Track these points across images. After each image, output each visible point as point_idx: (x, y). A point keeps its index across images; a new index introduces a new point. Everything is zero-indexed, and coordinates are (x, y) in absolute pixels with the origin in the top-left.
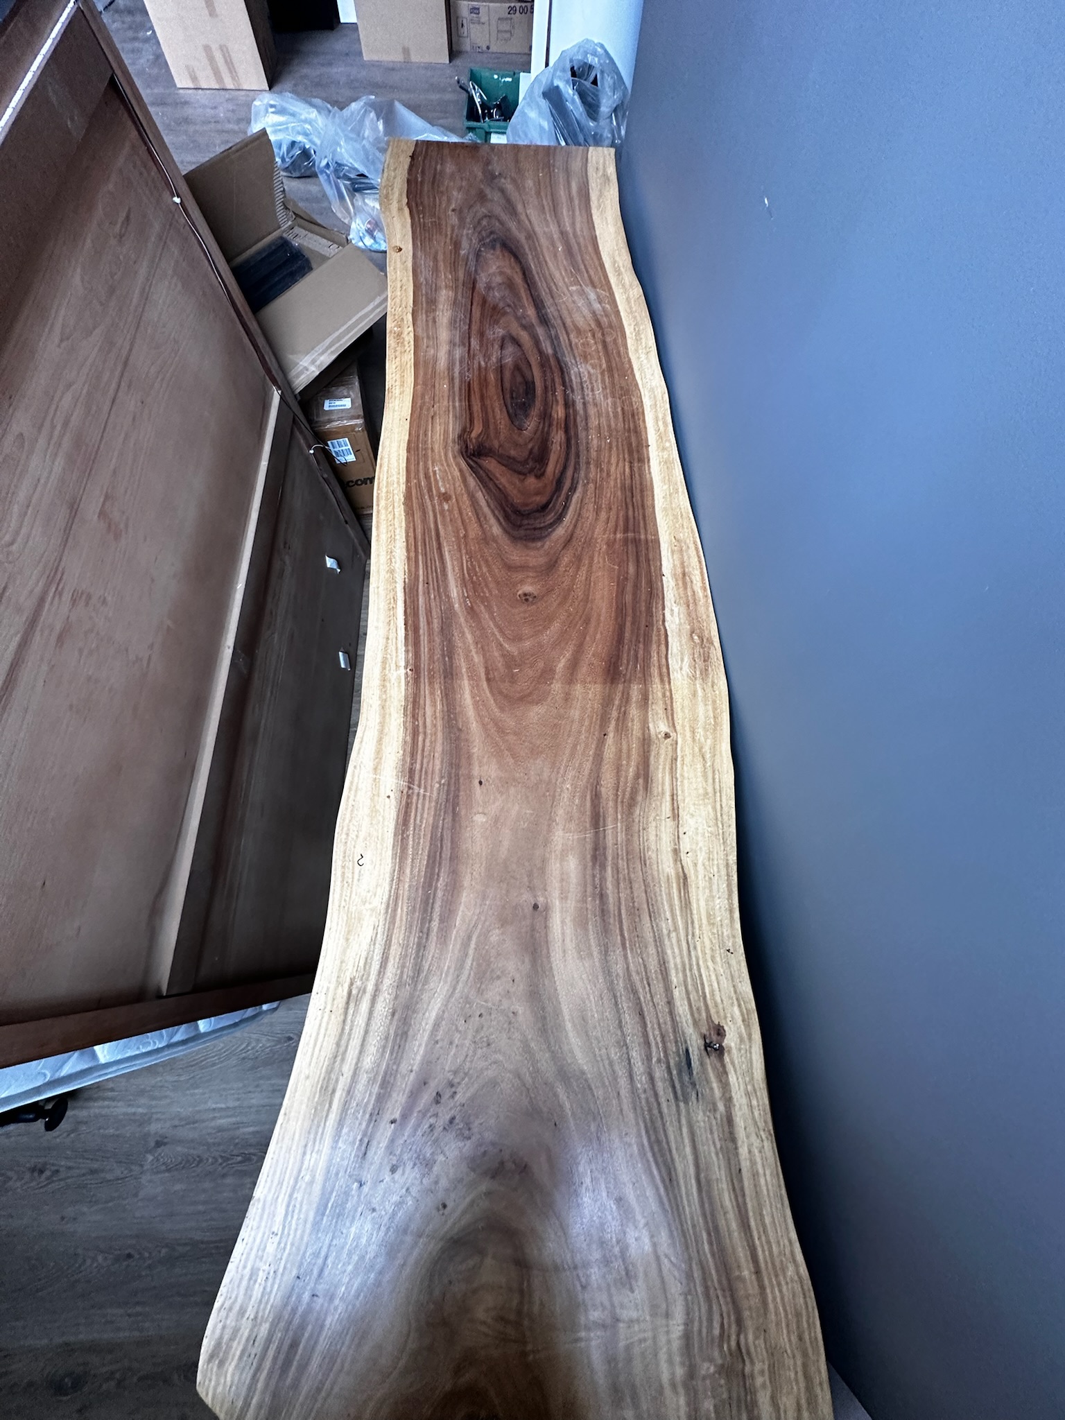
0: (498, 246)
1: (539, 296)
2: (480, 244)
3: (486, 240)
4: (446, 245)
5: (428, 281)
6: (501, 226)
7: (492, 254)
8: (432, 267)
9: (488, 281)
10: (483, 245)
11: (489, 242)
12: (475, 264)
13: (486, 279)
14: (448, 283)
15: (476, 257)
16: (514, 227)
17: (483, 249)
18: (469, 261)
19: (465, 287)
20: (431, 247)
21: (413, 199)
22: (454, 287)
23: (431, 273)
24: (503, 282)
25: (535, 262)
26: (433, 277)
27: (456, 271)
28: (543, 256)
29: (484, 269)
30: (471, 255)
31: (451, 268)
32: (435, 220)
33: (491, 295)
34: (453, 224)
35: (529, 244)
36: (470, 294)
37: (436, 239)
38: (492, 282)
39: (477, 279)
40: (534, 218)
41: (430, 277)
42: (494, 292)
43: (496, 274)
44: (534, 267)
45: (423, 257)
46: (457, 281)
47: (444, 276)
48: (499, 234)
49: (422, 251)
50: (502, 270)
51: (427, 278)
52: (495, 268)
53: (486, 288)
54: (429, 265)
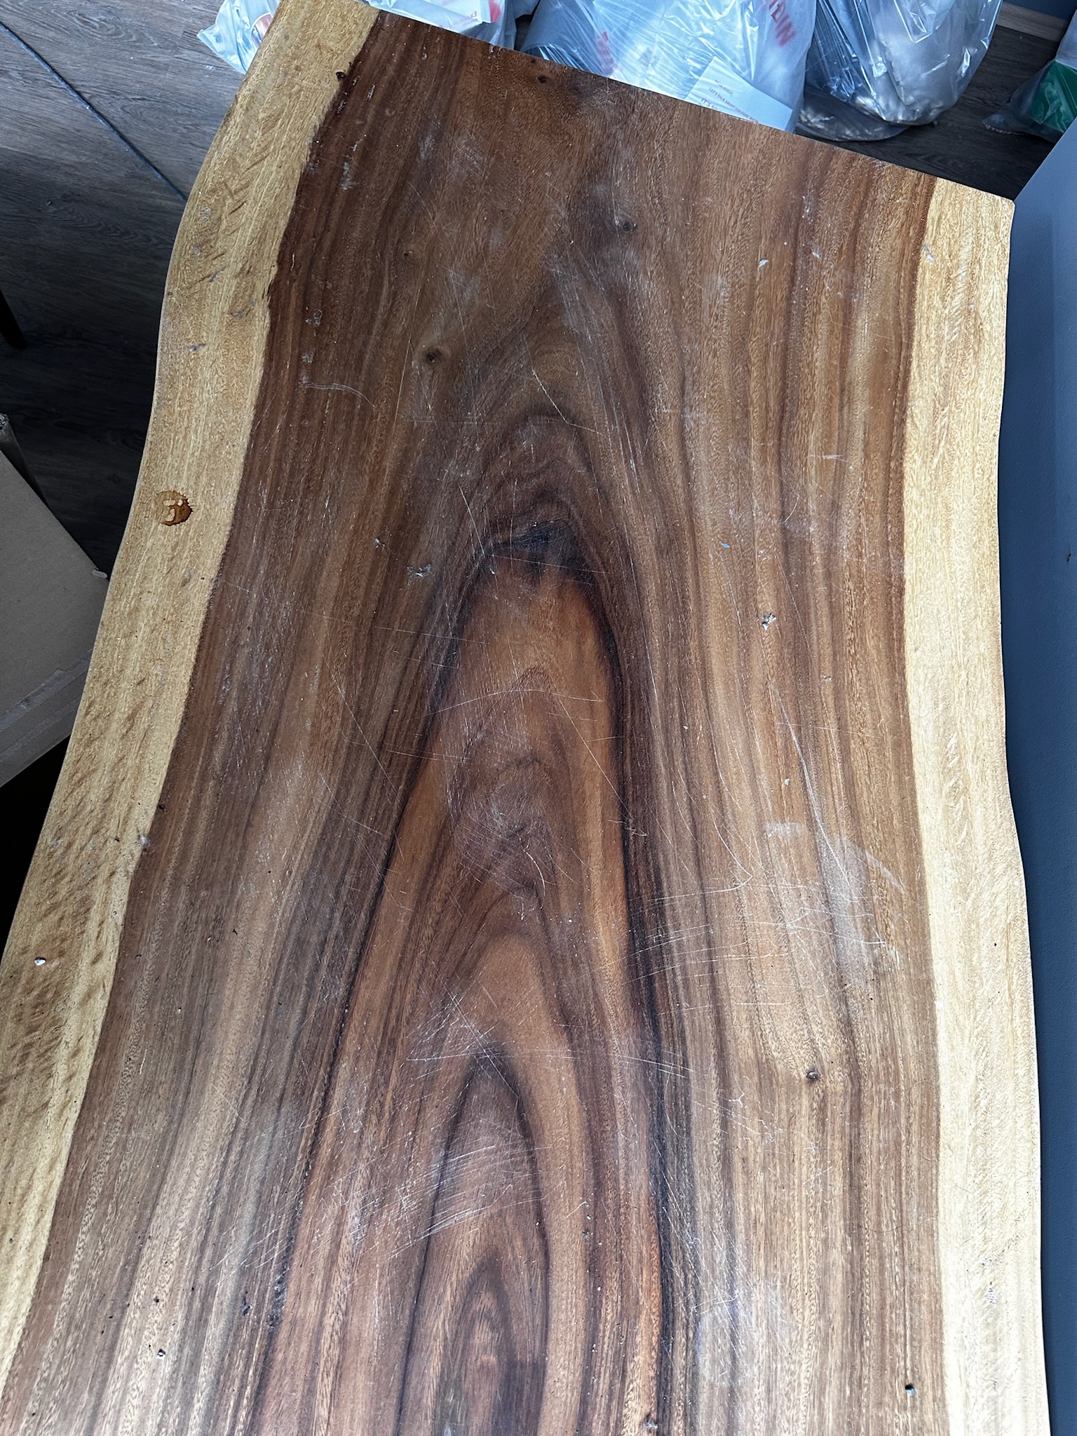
0: (552, 566)
1: (651, 845)
2: (491, 543)
3: (514, 529)
4: (364, 526)
5: (250, 700)
6: (583, 471)
7: (523, 602)
8: (284, 631)
9: (478, 741)
10: (499, 553)
11: (524, 537)
12: (451, 642)
13: (474, 724)
14: (325, 725)
15: (463, 605)
16: (627, 482)
17: (493, 572)
18: (432, 621)
19: (386, 759)
20: (307, 523)
21: (297, 271)
22: (343, 751)
23: (270, 660)
24: (533, 755)
25: (666, 669)
26: (273, 684)
27: (369, 668)
28: (701, 645)
29: (476, 673)
30: (444, 593)
31: (356, 648)
32: (354, 391)
33: (475, 819)
34: (415, 424)
35: (663, 578)
36: (397, 802)
37: (334, 487)
38: (491, 747)
39: (439, 724)
40: (702, 455)
41: (261, 678)
42: (488, 804)
43: (515, 710)
44: (660, 692)
45: (262, 571)
46: (362, 719)
47: (320, 686)
48: (566, 506)
49: (264, 537)
50: (541, 690)
51: (251, 681)
52: (517, 674)
53: (463, 779)
54: (274, 616)
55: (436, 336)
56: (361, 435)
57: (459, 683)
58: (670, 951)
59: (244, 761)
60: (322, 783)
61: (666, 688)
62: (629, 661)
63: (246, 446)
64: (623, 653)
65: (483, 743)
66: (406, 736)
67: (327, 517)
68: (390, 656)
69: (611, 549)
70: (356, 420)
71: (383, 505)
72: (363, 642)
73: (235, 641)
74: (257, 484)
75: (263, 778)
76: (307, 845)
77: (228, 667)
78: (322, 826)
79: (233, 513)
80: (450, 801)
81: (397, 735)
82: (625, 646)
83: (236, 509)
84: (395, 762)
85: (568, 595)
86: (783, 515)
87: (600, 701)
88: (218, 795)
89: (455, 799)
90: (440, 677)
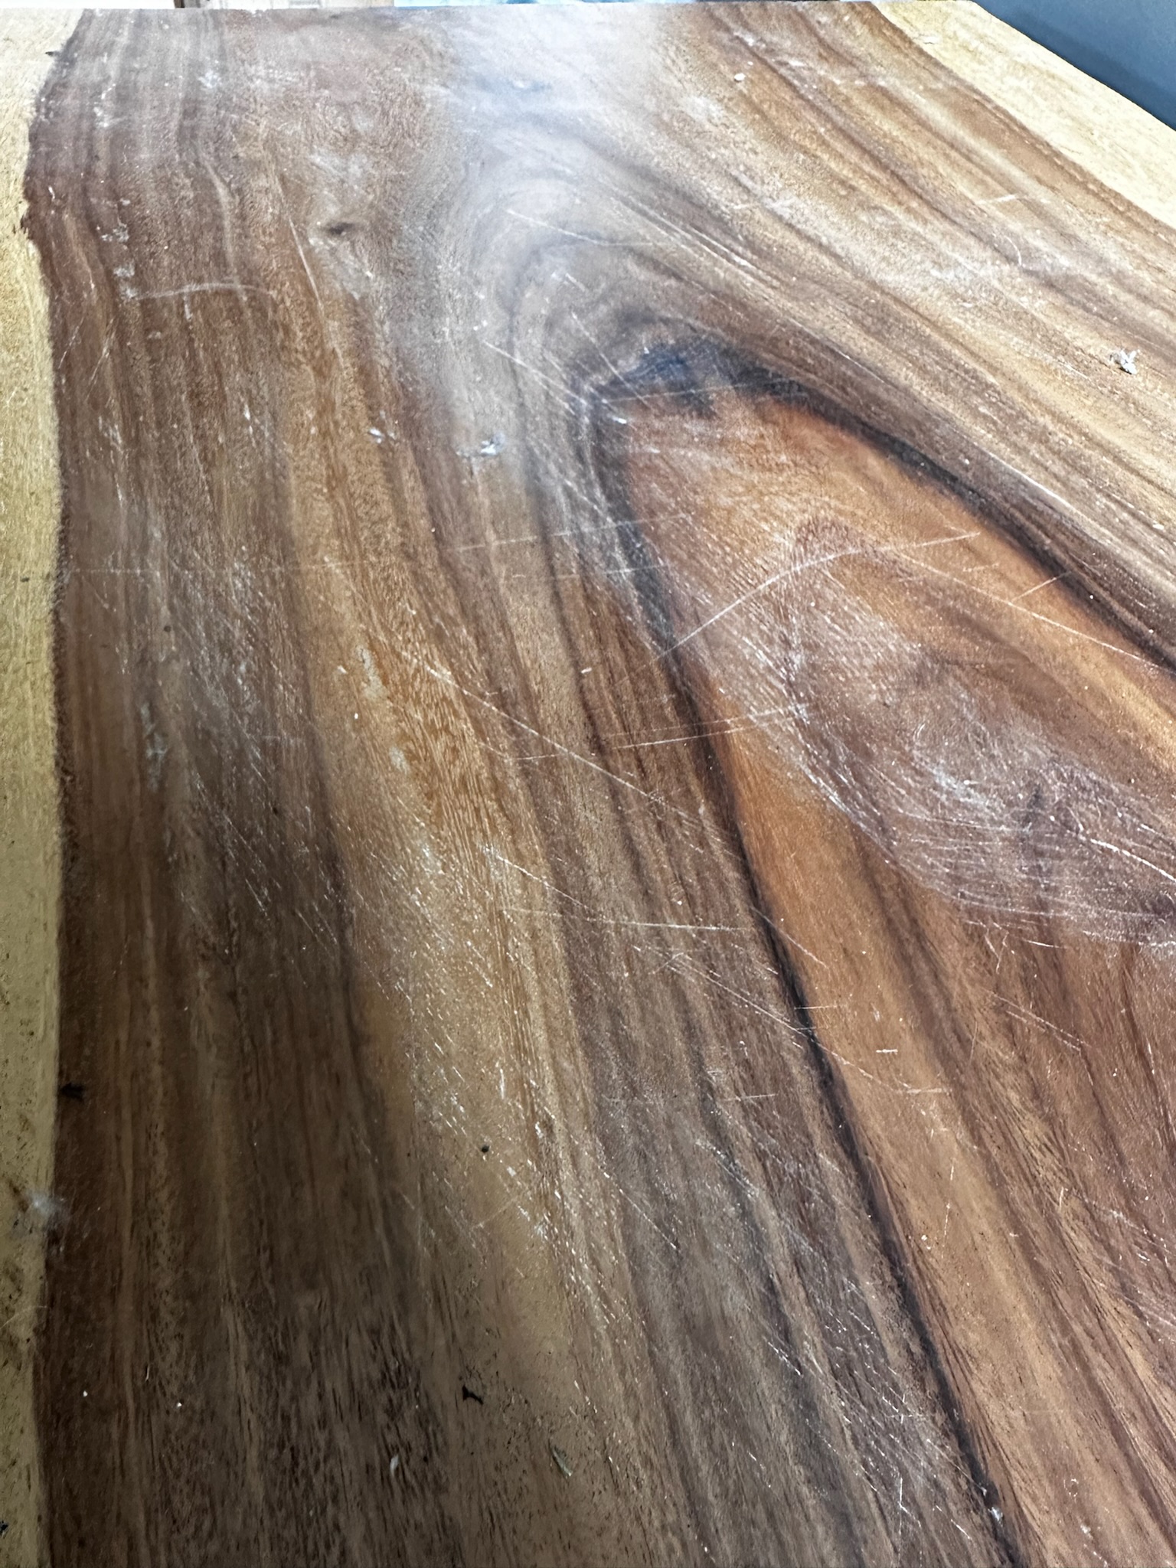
3: (615, 363)
4: (336, 423)
5: (228, 756)
6: (673, 282)
7: (709, 444)
8: (253, 612)
9: (803, 669)
10: (614, 395)
11: (640, 369)
12: (620, 531)
13: (770, 642)
14: (439, 748)
15: (601, 476)
16: (750, 279)
17: (623, 421)
18: (560, 512)
19: (628, 767)
20: (221, 447)
21: (64, 200)
22: (515, 784)
23: (243, 668)
24: (934, 656)
25: (1034, 460)
26: (273, 711)
27: (477, 619)
28: (1058, 418)
29: (704, 561)
30: (552, 468)
31: (430, 595)
32: (227, 286)
33: (922, 815)
34: (357, 296)
35: (913, 360)
36: (716, 842)
37: (249, 391)
38: (836, 668)
39: (696, 664)
40: (833, 233)
41: (236, 705)
42: (922, 775)
43: (830, 595)
44: (1061, 493)
45: (157, 535)
46: (522, 709)
47: (385, 682)
48: (681, 321)
49: (140, 486)
50: (851, 550)
51: (214, 715)
52: (785, 540)
53: (828, 746)
54: (217, 596)
55: (332, 211)
56: (269, 328)
57: (684, 587)
59: (273, 890)
60: (503, 867)
61: (1064, 484)
62: (967, 469)
63: (51, 384)
64: (942, 459)
65: (813, 666)
66: (642, 709)
67: (257, 429)
68: (510, 587)
69: (797, 349)
70: (248, 313)
71: (357, 392)
72: (441, 581)
73: (143, 661)
74: (93, 422)
75: (339, 907)
76: (550, 1029)
77: (144, 711)
78: (562, 967)
79: (56, 471)
80: (835, 798)
81: (619, 712)
82: (937, 451)
83: (62, 464)
84: (651, 765)
85: (780, 416)
86: (1010, 259)
87: (973, 535)
88: (233, 996)
89: (843, 791)
90: (638, 588)
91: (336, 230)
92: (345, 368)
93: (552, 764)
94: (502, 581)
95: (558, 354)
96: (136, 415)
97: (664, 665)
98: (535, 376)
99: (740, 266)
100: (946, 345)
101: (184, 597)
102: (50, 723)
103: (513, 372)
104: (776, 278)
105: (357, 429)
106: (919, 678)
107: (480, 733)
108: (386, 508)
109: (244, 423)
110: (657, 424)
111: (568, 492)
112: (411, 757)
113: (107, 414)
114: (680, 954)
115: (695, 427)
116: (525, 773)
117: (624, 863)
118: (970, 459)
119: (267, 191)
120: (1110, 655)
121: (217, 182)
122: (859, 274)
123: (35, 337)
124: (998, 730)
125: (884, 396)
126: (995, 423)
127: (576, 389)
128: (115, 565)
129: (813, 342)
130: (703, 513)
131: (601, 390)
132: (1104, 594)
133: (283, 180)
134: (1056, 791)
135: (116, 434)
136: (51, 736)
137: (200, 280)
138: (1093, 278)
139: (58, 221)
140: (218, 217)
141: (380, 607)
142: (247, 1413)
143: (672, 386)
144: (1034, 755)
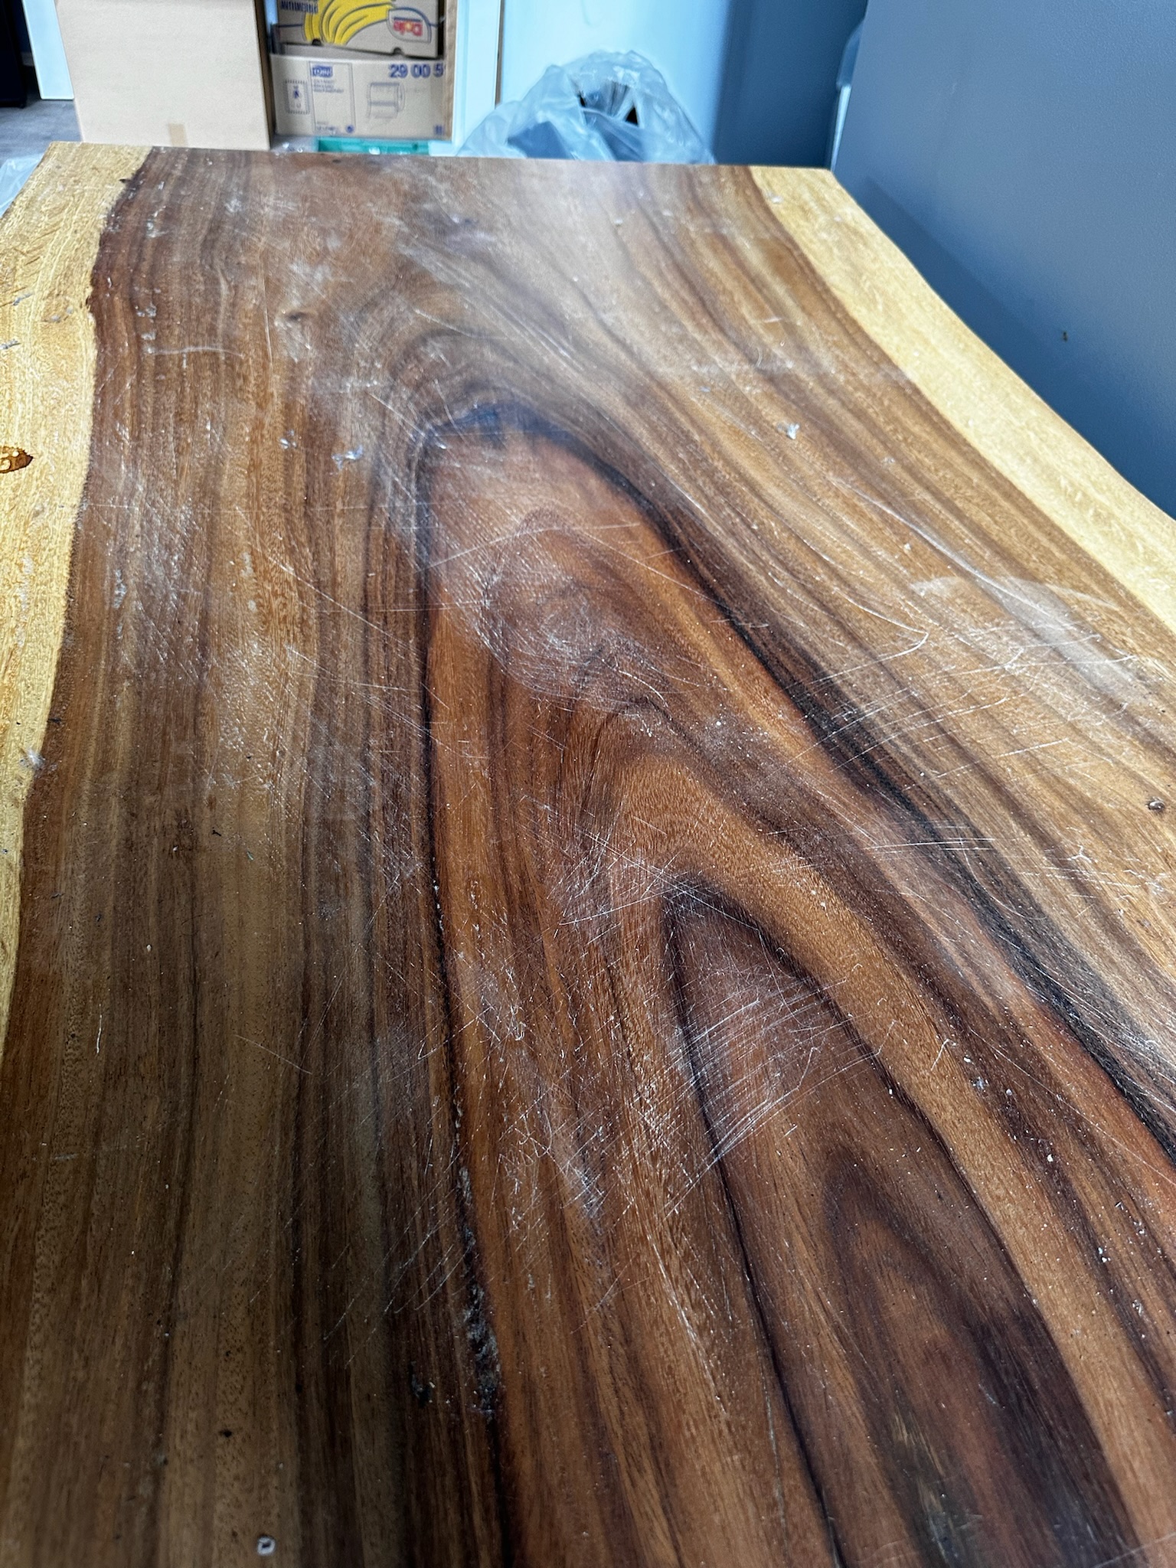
2: (428, 426)
3: (452, 413)
4: (262, 436)
5: (159, 596)
6: (511, 364)
7: (493, 464)
8: (187, 531)
9: (497, 584)
10: (444, 432)
11: (467, 417)
12: (419, 508)
13: (484, 570)
14: (275, 604)
15: (418, 477)
16: (565, 365)
17: (443, 447)
18: (385, 495)
19: (378, 620)
20: (188, 445)
21: (117, 287)
22: (313, 622)
23: (176, 558)
24: (577, 584)
25: (699, 488)
26: (188, 578)
27: (317, 544)
28: (728, 462)
29: (463, 528)
30: (390, 471)
31: (292, 530)
32: (213, 349)
33: (532, 653)
34: (296, 360)
35: (650, 422)
36: (413, 655)
37: (213, 414)
38: (516, 585)
39: (437, 577)
40: (637, 337)
41: (168, 575)
42: (540, 636)
43: (531, 549)
44: (703, 506)
45: (141, 489)
46: (329, 590)
47: (255, 570)
48: (505, 389)
49: (135, 463)
50: (555, 528)
51: (155, 580)
52: (516, 520)
53: (494, 619)
54: (169, 521)
55: (295, 304)
56: (233, 376)
57: (444, 539)
58: (872, 724)
59: (169, 653)
60: (293, 653)
61: (709, 501)
62: (651, 488)
63: (91, 402)
64: (639, 483)
65: (504, 583)
66: (396, 595)
67: (212, 436)
68: (342, 530)
69: (576, 411)
70: (223, 367)
71: (280, 419)
72: (300, 524)
73: (121, 551)
74: (113, 427)
75: (203, 664)
76: (296, 720)
77: (118, 574)
78: (311, 698)
79: (88, 451)
80: (487, 642)
81: (382, 596)
82: (638, 478)
83: (91, 448)
84: (391, 620)
85: (545, 451)
86: (752, 361)
87: (635, 525)
88: (139, 693)
89: (492, 639)
90: (417, 537)
91: (294, 317)
92: (277, 403)
93: (336, 615)
94: (338, 527)
95: (417, 404)
96: (140, 423)
97: (418, 576)
98: (398, 417)
99: (561, 356)
100: (678, 415)
101: (150, 521)
102: (66, 575)
103: (384, 413)
104: (584, 365)
105: (274, 440)
106: (563, 594)
107: (301, 597)
108: (280, 484)
109: (206, 432)
110: (465, 451)
111: (395, 484)
112: (259, 605)
113: (122, 422)
114: (374, 698)
115: (489, 453)
116: (320, 618)
117: (360, 659)
118: (656, 483)
119: (254, 288)
120: (682, 590)
121: (222, 281)
122: (642, 365)
123: (85, 374)
124: (595, 621)
125: (620, 443)
126: (684, 463)
127: (421, 427)
128: (113, 503)
129: (589, 406)
130: (475, 502)
131: (436, 428)
132: (698, 561)
133: (267, 281)
134: (613, 648)
135: (126, 434)
136: (65, 581)
137: (196, 345)
138: (803, 376)
139: (111, 302)
140: (217, 304)
141: (262, 536)
142: (114, 829)
143: (483, 429)
144: (610, 633)
